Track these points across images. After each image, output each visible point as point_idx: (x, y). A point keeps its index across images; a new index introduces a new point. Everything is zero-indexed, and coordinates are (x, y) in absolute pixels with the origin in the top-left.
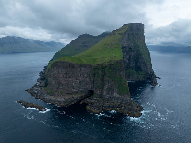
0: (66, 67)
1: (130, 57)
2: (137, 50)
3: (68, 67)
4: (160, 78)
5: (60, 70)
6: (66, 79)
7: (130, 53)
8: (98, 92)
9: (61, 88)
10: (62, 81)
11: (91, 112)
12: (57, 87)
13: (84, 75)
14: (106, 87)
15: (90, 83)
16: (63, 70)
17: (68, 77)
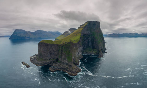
0: (44, 45)
1: (89, 41)
2: (93, 36)
4: (107, 53)
5: (41, 47)
7: (89, 38)
9: (41, 57)
10: (42, 53)
13: (53, 50)
14: (63, 57)
15: (57, 54)
16: (42, 47)
17: (45, 51)
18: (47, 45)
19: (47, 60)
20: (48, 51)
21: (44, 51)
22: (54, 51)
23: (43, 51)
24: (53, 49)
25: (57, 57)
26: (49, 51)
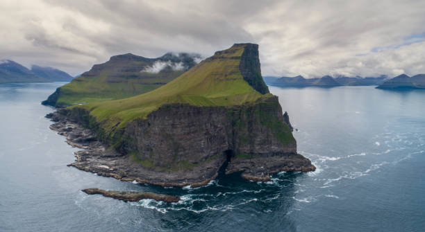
0: (189, 114)
3: (192, 114)
5: (177, 122)
6: (188, 137)
8: (246, 148)
9: (181, 155)
10: (180, 142)
11: (257, 180)
12: (174, 153)
13: (216, 124)
14: (259, 140)
15: (226, 139)
16: (182, 120)
17: (193, 133)
18: (198, 111)
19: (201, 161)
20: (203, 130)
21: (188, 134)
22: (217, 127)
23: (185, 134)
24: (214, 121)
25: (226, 146)
26: (204, 132)
